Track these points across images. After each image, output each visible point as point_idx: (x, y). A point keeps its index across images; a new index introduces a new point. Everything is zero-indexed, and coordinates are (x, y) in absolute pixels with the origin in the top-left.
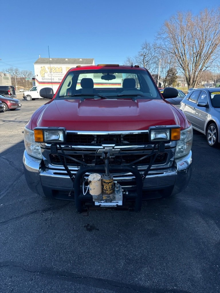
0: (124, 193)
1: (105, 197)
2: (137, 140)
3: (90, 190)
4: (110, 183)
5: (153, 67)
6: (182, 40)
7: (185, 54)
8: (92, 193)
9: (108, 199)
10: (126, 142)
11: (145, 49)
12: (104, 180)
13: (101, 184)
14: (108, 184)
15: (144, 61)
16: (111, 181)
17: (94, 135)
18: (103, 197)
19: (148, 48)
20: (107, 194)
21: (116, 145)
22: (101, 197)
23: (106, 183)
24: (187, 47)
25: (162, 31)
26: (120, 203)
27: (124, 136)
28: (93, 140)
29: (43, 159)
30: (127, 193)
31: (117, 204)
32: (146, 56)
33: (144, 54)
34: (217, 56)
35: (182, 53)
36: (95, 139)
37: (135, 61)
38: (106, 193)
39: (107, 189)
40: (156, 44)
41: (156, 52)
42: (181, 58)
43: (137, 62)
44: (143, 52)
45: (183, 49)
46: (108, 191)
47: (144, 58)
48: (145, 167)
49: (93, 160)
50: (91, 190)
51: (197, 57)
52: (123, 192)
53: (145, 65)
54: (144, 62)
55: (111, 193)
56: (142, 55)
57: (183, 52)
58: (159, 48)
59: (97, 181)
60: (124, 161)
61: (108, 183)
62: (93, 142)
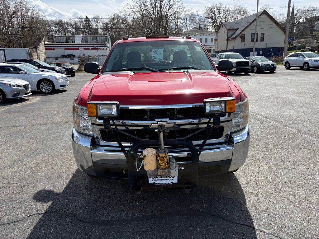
0: (180, 168)
1: (160, 173)
2: (191, 114)
3: (144, 165)
4: (165, 157)
8: (147, 168)
9: (163, 174)
10: (180, 116)
12: (159, 154)
13: (156, 159)
14: (163, 159)
16: (166, 155)
17: (147, 109)
18: (158, 172)
20: (163, 169)
21: (170, 119)
22: (157, 173)
23: (161, 157)
26: (175, 180)
27: (178, 110)
28: (146, 114)
29: (93, 136)
30: (183, 168)
31: (172, 181)
36: (148, 113)
38: (161, 168)
39: (162, 164)
46: (163, 165)
48: (200, 142)
49: (147, 135)
50: (146, 165)
52: (178, 167)
55: (167, 168)
59: (152, 155)
60: (178, 136)
61: (164, 157)
62: (146, 117)
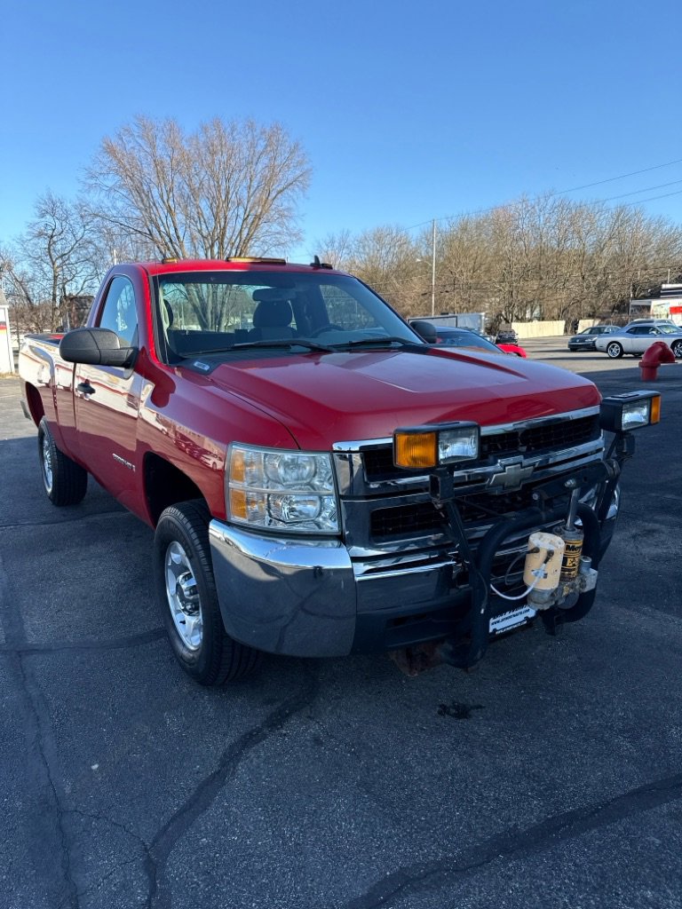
5: (82, 273)
6: (165, 198)
7: (178, 237)
11: (48, 216)
15: (50, 255)
19: (59, 212)
21: (525, 458)
24: (180, 217)
25: (101, 168)
32: (55, 239)
33: (50, 232)
34: (266, 248)
35: (168, 235)
37: (19, 251)
40: (88, 205)
41: (87, 227)
42: (169, 249)
43: (30, 256)
44: (43, 224)
45: (170, 223)
47: (50, 245)
51: (212, 246)
53: (58, 267)
54: (51, 257)
56: (40, 235)
57: (172, 231)
58: (96, 215)
